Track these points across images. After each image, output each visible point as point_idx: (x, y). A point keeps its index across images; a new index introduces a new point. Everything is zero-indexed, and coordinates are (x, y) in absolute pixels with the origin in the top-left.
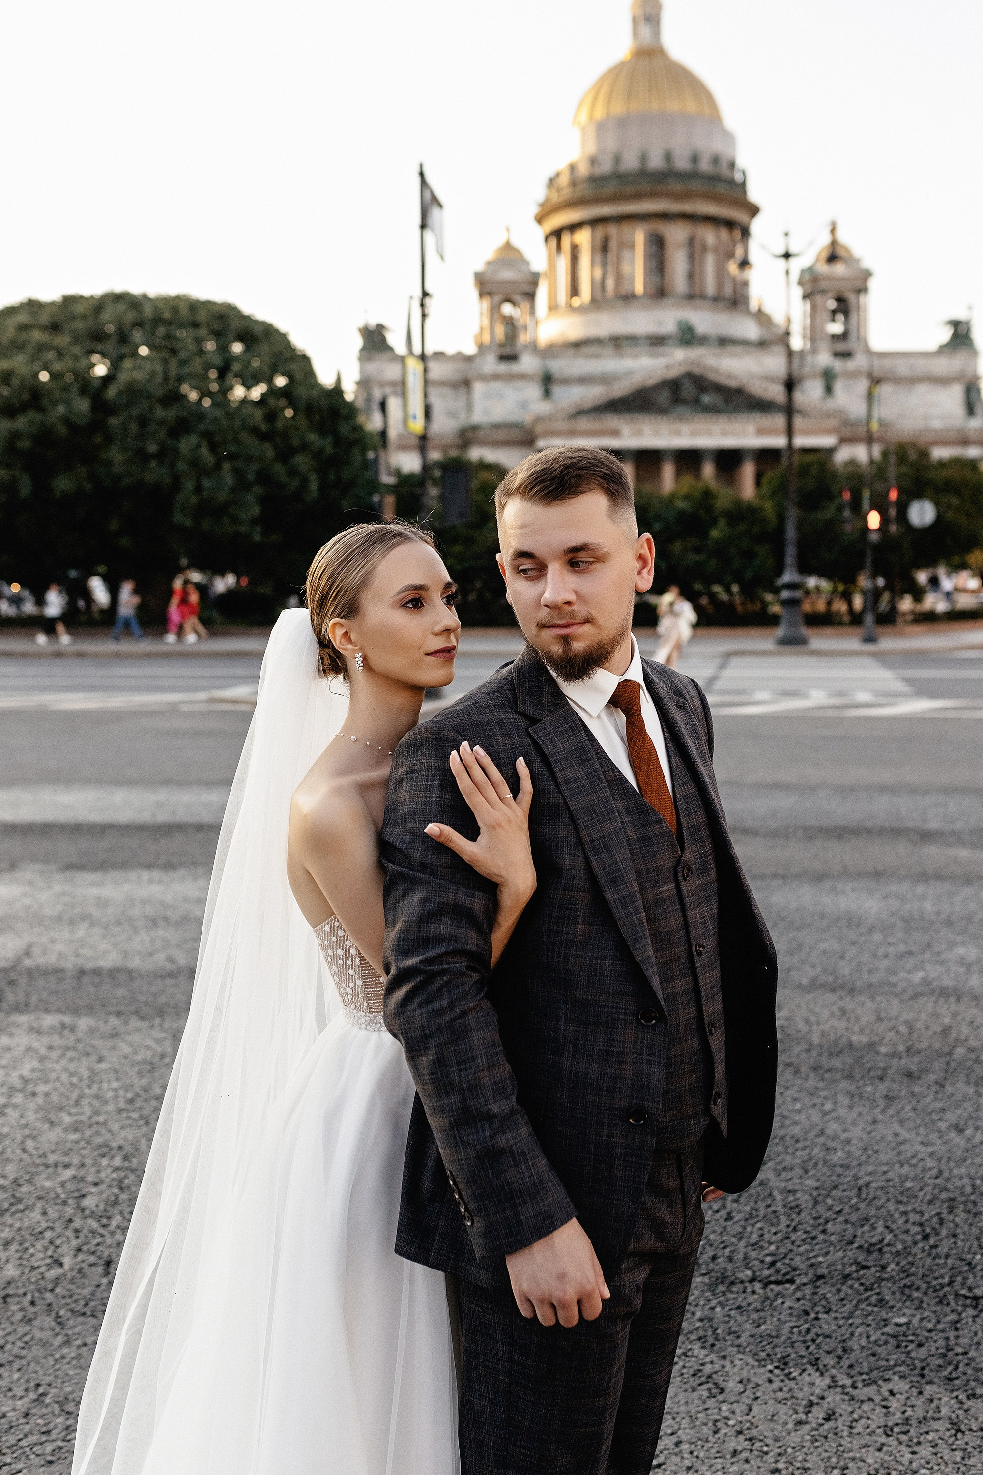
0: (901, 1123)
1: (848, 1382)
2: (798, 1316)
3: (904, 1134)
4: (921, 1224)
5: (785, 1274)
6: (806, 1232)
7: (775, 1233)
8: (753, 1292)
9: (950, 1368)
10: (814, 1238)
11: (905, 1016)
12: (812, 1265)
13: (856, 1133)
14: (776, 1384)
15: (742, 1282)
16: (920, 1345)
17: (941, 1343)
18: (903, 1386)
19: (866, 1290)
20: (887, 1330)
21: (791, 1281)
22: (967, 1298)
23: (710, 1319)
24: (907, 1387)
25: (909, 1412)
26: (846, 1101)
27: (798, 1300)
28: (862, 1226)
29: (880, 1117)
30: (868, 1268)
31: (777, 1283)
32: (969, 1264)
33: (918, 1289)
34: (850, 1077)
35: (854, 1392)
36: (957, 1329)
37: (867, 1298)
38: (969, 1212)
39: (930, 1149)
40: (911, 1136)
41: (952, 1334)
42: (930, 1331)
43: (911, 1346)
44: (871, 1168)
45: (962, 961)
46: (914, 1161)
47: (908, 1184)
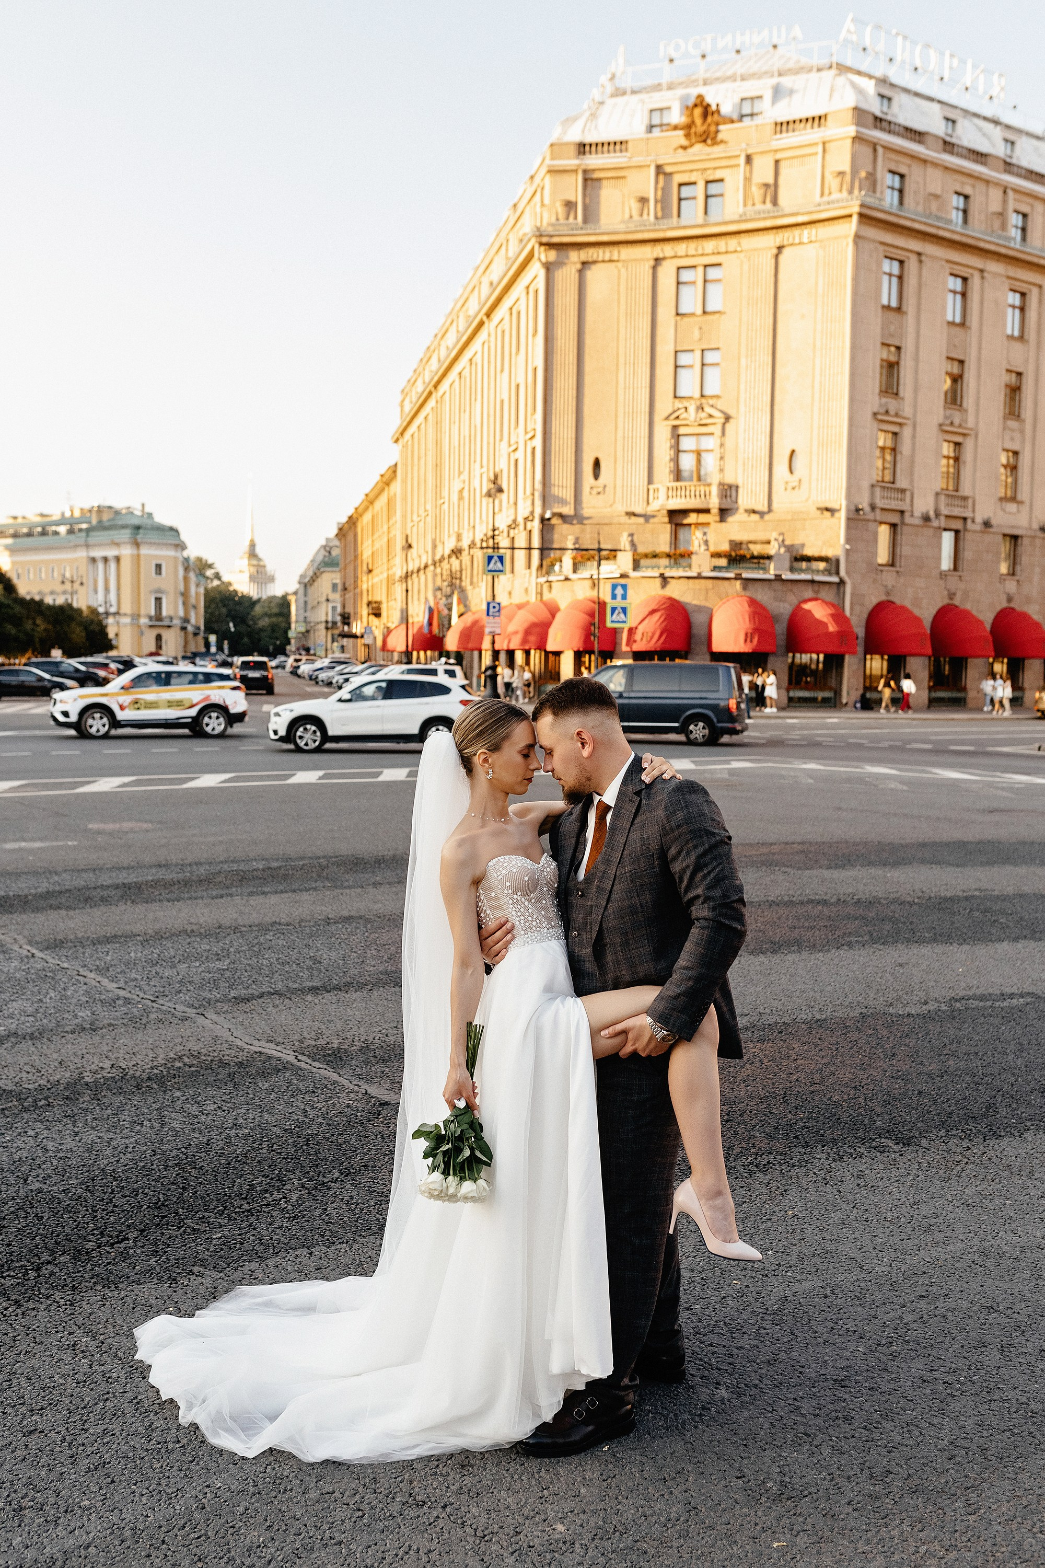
0: (93, 1128)
1: (222, 1275)
2: (152, 1255)
3: (106, 1136)
4: (173, 1184)
5: (117, 1236)
6: (103, 1210)
7: (83, 1217)
8: (108, 1252)
9: (271, 1248)
10: (113, 1212)
11: (22, 1061)
12: (129, 1226)
13: (69, 1143)
14: (181, 1292)
15: (93, 1250)
16: (242, 1244)
17: (252, 1238)
18: (254, 1265)
19: (179, 1228)
20: (214, 1242)
21: (128, 1239)
22: (243, 1212)
23: (98, 1275)
24: (257, 1265)
25: (271, 1276)
26: (39, 1125)
27: (142, 1247)
28: (137, 1195)
29: (76, 1129)
30: (166, 1216)
31: (118, 1242)
32: (226, 1195)
33: (209, 1217)
34: (26, 1110)
35: (231, 1278)
36: (254, 1229)
37: (185, 1232)
38: (195, 1168)
39: (132, 1140)
40: (111, 1135)
41: (254, 1232)
42: (240, 1235)
43: (238, 1246)
44: (106, 1162)
45: (23, 1012)
46: (130, 1150)
47: (142, 1164)
